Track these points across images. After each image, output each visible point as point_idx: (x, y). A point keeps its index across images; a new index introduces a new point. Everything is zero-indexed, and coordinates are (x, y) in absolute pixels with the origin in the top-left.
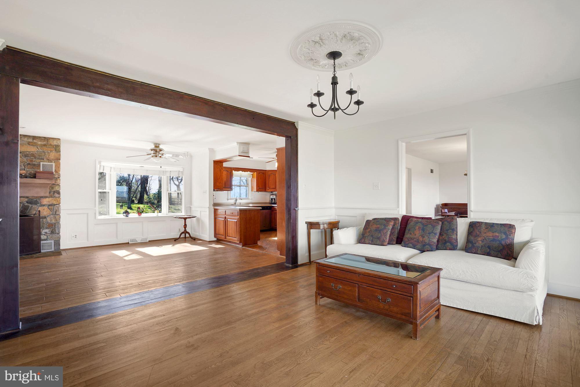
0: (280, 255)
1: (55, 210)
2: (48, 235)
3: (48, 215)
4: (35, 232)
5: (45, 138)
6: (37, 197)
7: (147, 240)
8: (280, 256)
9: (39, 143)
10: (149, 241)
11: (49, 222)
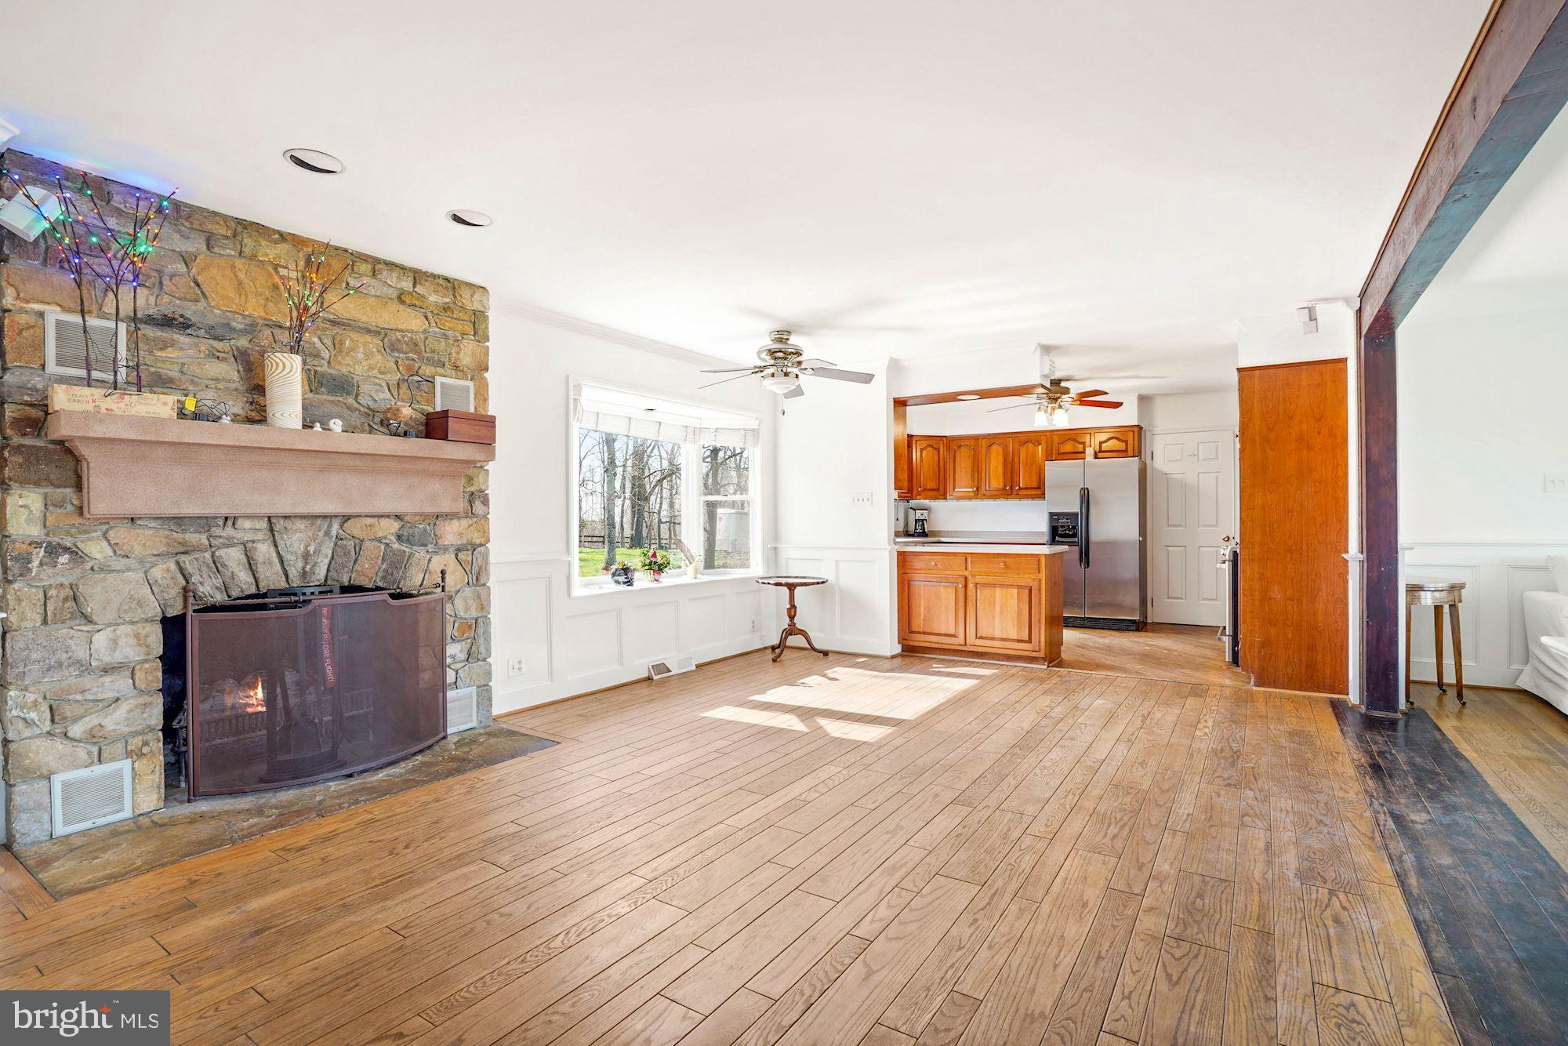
0: (1256, 686)
1: (475, 569)
2: (459, 665)
3: (458, 587)
4: (425, 659)
5: (447, 280)
6: (424, 517)
7: (691, 665)
8: (1255, 688)
9: (433, 298)
10: (698, 666)
11: (462, 614)
